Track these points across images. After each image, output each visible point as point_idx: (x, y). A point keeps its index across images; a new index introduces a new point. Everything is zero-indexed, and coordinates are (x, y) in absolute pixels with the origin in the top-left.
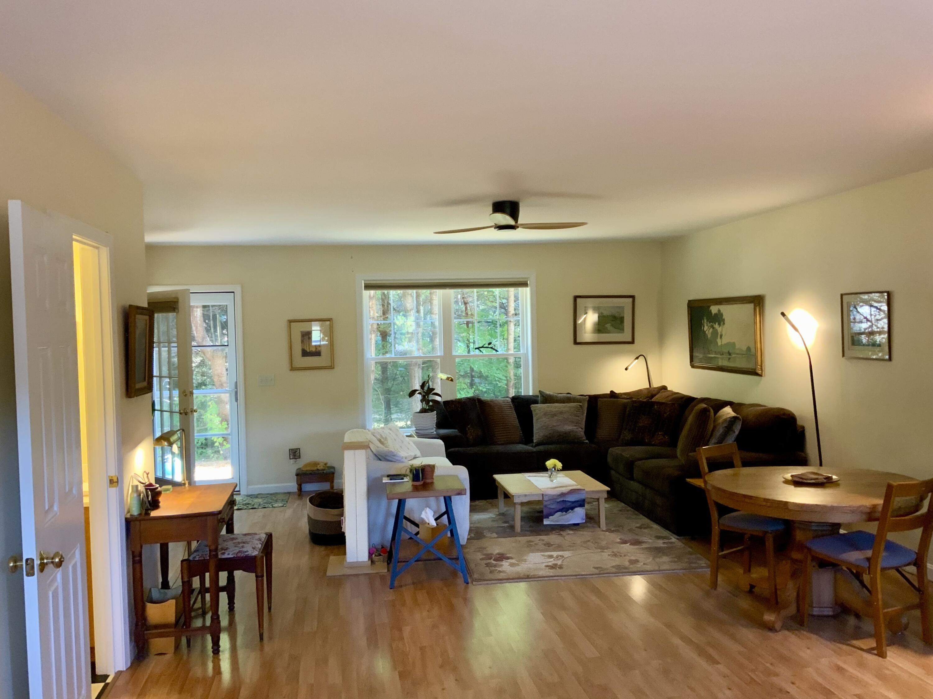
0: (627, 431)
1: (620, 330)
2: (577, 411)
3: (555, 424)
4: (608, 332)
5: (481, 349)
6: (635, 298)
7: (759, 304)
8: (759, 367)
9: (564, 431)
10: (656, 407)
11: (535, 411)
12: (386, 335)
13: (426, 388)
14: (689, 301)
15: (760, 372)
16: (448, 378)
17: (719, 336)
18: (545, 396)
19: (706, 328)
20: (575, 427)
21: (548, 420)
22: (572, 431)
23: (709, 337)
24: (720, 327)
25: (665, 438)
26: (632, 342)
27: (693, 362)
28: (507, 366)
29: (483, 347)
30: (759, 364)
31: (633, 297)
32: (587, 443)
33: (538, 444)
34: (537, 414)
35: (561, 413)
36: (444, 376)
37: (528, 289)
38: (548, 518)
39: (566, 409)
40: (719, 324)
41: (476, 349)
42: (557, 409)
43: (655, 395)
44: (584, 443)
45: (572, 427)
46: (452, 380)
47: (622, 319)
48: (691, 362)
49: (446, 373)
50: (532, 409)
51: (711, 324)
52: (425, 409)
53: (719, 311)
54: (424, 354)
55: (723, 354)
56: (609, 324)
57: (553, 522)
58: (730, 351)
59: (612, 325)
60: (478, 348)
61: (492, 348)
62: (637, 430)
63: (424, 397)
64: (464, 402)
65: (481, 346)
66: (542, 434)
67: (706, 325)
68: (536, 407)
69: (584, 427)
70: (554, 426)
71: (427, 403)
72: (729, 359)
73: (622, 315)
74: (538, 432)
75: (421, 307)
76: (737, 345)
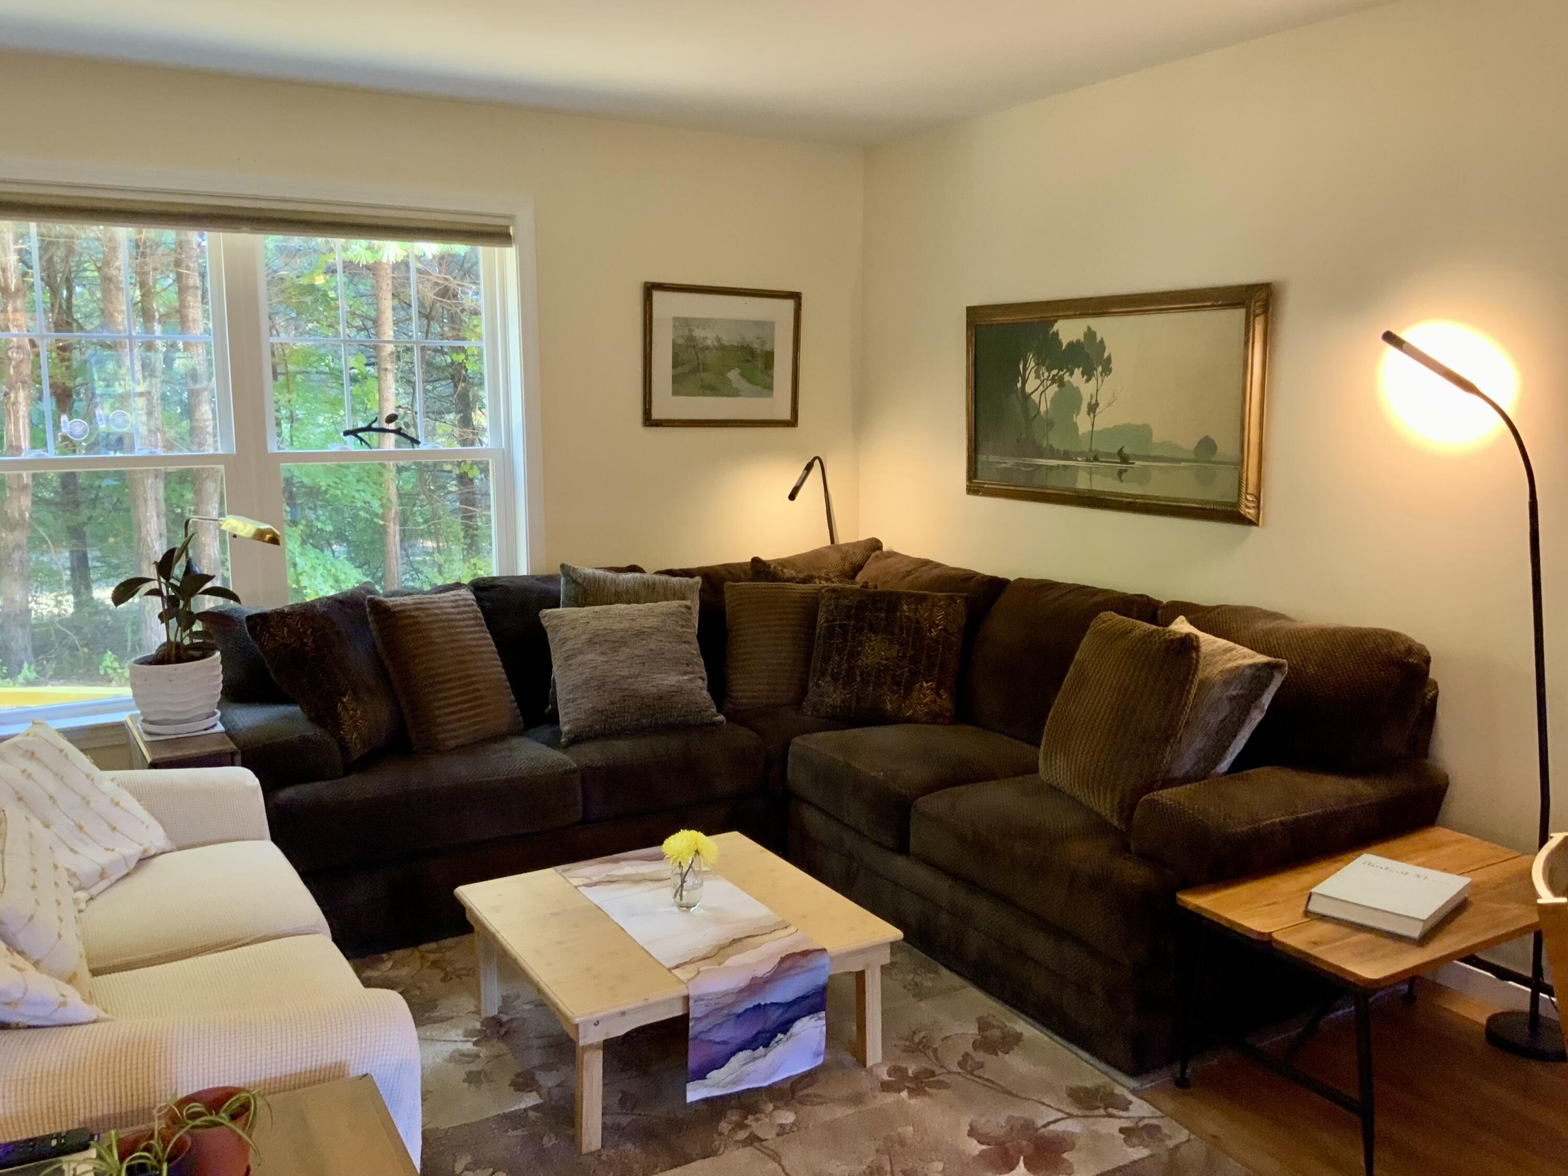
0: (829, 678)
1: (764, 387)
2: (683, 626)
3: (625, 673)
4: (735, 393)
5: (360, 434)
6: (800, 298)
7: (1265, 311)
8: (1249, 498)
9: (655, 690)
10: (905, 607)
11: (556, 628)
12: (69, 396)
13: (178, 571)
14: (972, 312)
15: (1250, 513)
16: (260, 535)
17: (1084, 407)
18: (580, 580)
19: (1032, 384)
20: (686, 678)
21: (603, 658)
22: (679, 691)
23: (1043, 409)
24: (1088, 381)
25: (940, 696)
26: (792, 422)
27: (975, 478)
28: (380, 474)
29: (369, 429)
30: (1251, 489)
31: (796, 297)
32: (721, 722)
33: (576, 740)
34: (565, 640)
35: (640, 634)
36: (244, 527)
37: (510, 254)
38: (704, 1078)
39: (652, 622)
40: (1088, 374)
41: (347, 433)
42: (625, 624)
43: (860, 567)
44: (714, 724)
45: (676, 678)
46: (275, 540)
47: (769, 357)
48: (969, 479)
49: (251, 516)
50: (545, 622)
51: (1055, 372)
52: (178, 646)
53: (1090, 334)
54: (169, 446)
55: (1096, 459)
56: (737, 371)
57: (724, 1087)
58: (1126, 451)
59: (742, 375)
60: (354, 432)
61: (398, 432)
62: (858, 679)
63: (171, 602)
64: (325, 616)
65: (361, 425)
66: (587, 705)
67: (1033, 375)
68: (559, 617)
69: (704, 674)
70: (623, 677)
71: (187, 619)
72: (1120, 473)
73: (767, 348)
74: (574, 700)
75: (156, 324)
76: (1155, 433)
